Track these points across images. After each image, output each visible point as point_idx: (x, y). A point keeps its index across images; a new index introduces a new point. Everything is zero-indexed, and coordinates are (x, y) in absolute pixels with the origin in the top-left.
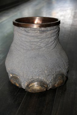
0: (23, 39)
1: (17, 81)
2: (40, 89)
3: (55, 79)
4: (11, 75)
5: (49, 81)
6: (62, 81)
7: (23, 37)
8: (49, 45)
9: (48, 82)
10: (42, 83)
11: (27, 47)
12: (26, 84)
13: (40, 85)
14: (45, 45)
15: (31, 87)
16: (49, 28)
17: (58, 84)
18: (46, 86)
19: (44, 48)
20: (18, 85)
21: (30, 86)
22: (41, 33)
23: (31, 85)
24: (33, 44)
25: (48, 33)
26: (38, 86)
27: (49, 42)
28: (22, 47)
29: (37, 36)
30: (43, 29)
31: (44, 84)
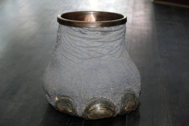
0: (77, 43)
1: (68, 105)
2: (105, 112)
3: (124, 100)
4: (57, 99)
5: (117, 102)
6: (134, 104)
7: (76, 41)
8: (114, 51)
9: (115, 104)
10: (107, 105)
11: (83, 54)
12: (84, 108)
13: (106, 107)
14: (108, 51)
15: (92, 110)
16: (113, 28)
17: (128, 108)
18: (113, 109)
19: (107, 56)
20: (71, 111)
21: (90, 109)
22: (103, 35)
23: (92, 108)
24: (91, 50)
25: (112, 34)
26: (102, 108)
27: (114, 47)
28: (76, 54)
29: (98, 39)
30: (106, 29)
31: (110, 106)
